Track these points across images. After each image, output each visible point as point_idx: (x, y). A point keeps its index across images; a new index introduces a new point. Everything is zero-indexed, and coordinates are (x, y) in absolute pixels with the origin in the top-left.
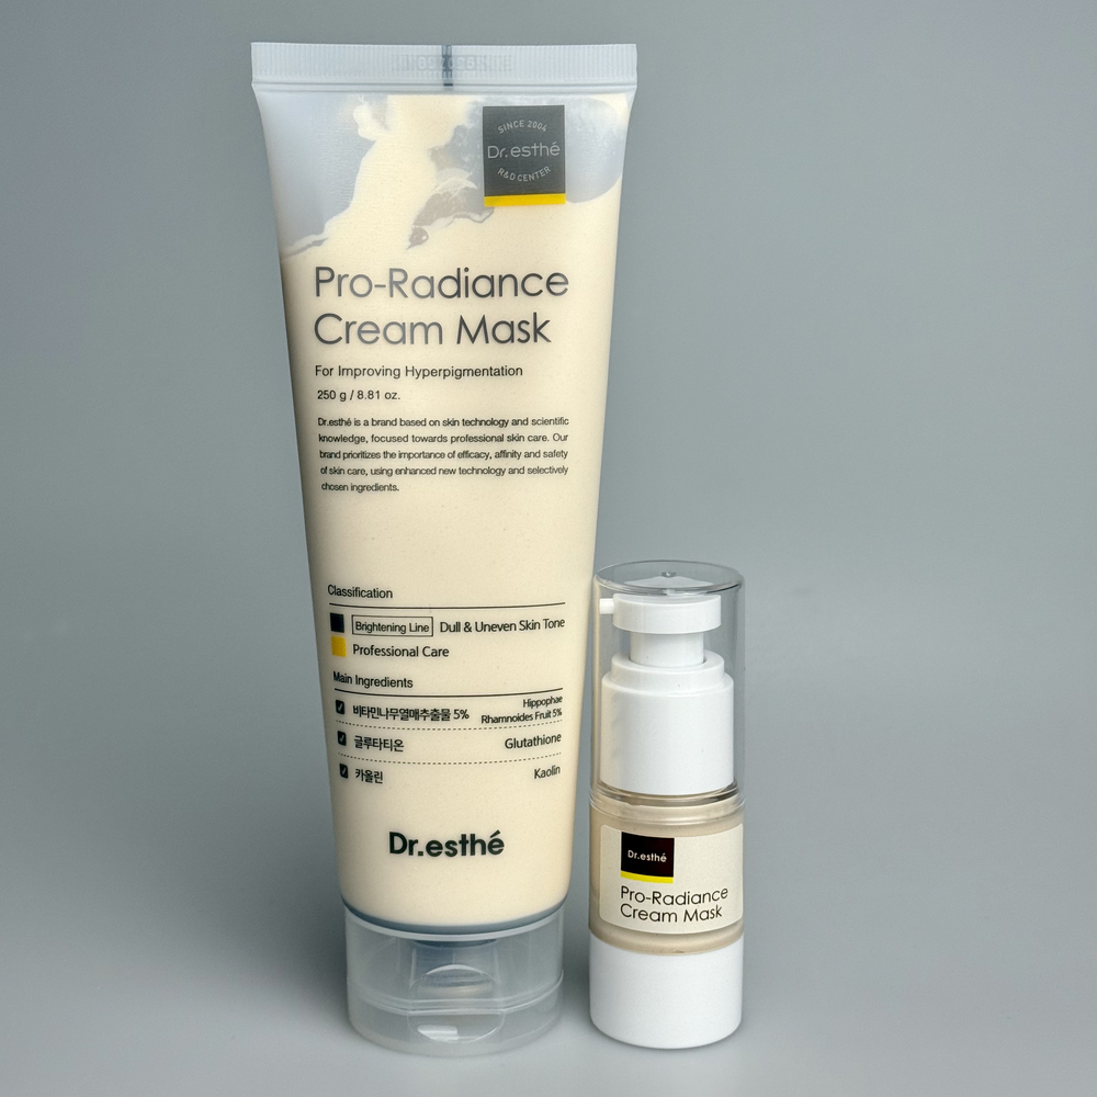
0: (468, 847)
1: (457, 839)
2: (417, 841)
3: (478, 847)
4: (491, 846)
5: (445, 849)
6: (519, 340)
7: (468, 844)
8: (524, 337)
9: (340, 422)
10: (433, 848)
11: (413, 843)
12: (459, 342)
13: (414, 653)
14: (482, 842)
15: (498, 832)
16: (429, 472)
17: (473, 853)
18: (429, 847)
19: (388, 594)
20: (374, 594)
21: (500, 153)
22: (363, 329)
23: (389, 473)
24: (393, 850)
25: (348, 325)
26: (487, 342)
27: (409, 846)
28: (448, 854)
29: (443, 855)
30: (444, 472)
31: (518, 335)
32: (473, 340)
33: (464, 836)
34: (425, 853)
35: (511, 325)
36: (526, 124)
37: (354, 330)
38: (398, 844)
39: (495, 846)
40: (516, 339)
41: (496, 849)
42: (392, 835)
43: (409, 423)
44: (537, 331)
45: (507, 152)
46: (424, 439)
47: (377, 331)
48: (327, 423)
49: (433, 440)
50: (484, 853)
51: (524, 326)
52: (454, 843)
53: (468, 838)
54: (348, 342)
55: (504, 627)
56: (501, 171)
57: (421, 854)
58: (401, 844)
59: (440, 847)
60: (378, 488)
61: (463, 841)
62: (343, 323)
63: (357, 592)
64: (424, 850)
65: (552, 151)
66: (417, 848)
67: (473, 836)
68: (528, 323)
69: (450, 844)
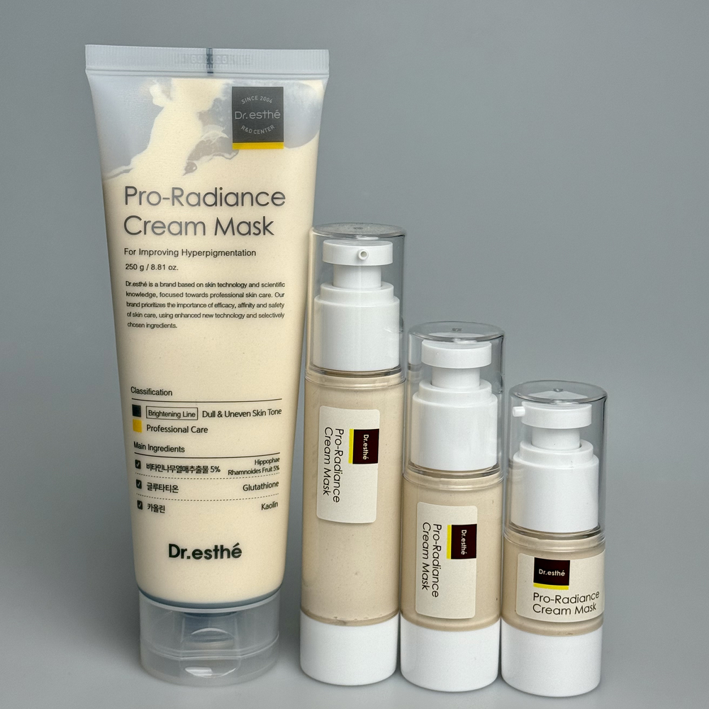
0: (219, 553)
1: (212, 548)
2: (186, 550)
3: (225, 553)
4: (233, 553)
5: (204, 555)
6: (254, 233)
7: (219, 551)
8: (257, 232)
9: (140, 284)
10: (197, 554)
11: (184, 551)
12: (216, 234)
13: (185, 430)
14: (228, 550)
15: (238, 544)
16: (196, 316)
17: (222, 557)
18: (194, 554)
19: (169, 393)
20: (161, 393)
21: (242, 116)
22: (155, 225)
23: (171, 316)
24: (171, 555)
25: (146, 223)
26: (234, 234)
27: (181, 552)
28: (206, 557)
29: (203, 558)
30: (206, 316)
31: (253, 230)
32: (225, 233)
33: (216, 546)
34: (192, 557)
35: (249, 224)
36: (259, 98)
37: (149, 226)
38: (174, 551)
39: (236, 552)
40: (252, 233)
41: (236, 555)
42: (171, 546)
43: (184, 285)
44: (265, 228)
45: (248, 115)
46: (193, 295)
47: (164, 227)
48: (131, 284)
49: (199, 295)
50: (229, 557)
51: (257, 225)
52: (210, 551)
53: (219, 548)
54: (145, 234)
55: (243, 414)
56: (243, 127)
57: (189, 558)
58: (176, 552)
59: (201, 553)
60: (164, 326)
61: (216, 550)
62: (142, 221)
63: (149, 392)
64: (190, 555)
65: (276, 115)
66: (186, 554)
67: (222, 546)
68: (259, 223)
69: (207, 551)
